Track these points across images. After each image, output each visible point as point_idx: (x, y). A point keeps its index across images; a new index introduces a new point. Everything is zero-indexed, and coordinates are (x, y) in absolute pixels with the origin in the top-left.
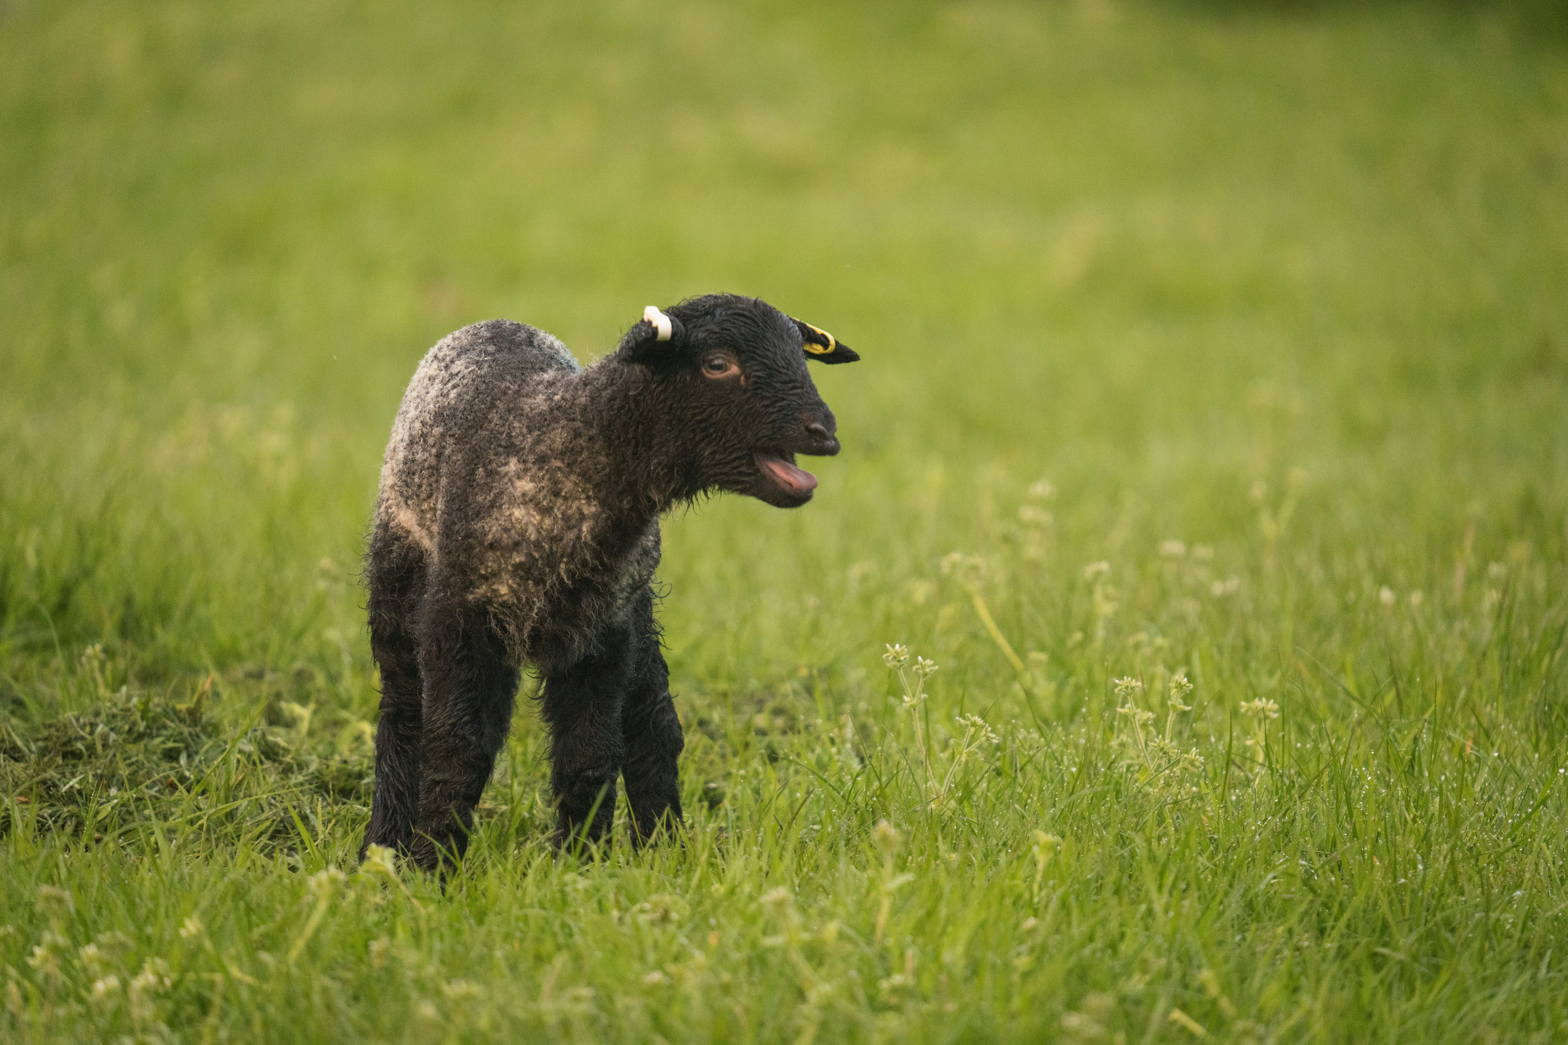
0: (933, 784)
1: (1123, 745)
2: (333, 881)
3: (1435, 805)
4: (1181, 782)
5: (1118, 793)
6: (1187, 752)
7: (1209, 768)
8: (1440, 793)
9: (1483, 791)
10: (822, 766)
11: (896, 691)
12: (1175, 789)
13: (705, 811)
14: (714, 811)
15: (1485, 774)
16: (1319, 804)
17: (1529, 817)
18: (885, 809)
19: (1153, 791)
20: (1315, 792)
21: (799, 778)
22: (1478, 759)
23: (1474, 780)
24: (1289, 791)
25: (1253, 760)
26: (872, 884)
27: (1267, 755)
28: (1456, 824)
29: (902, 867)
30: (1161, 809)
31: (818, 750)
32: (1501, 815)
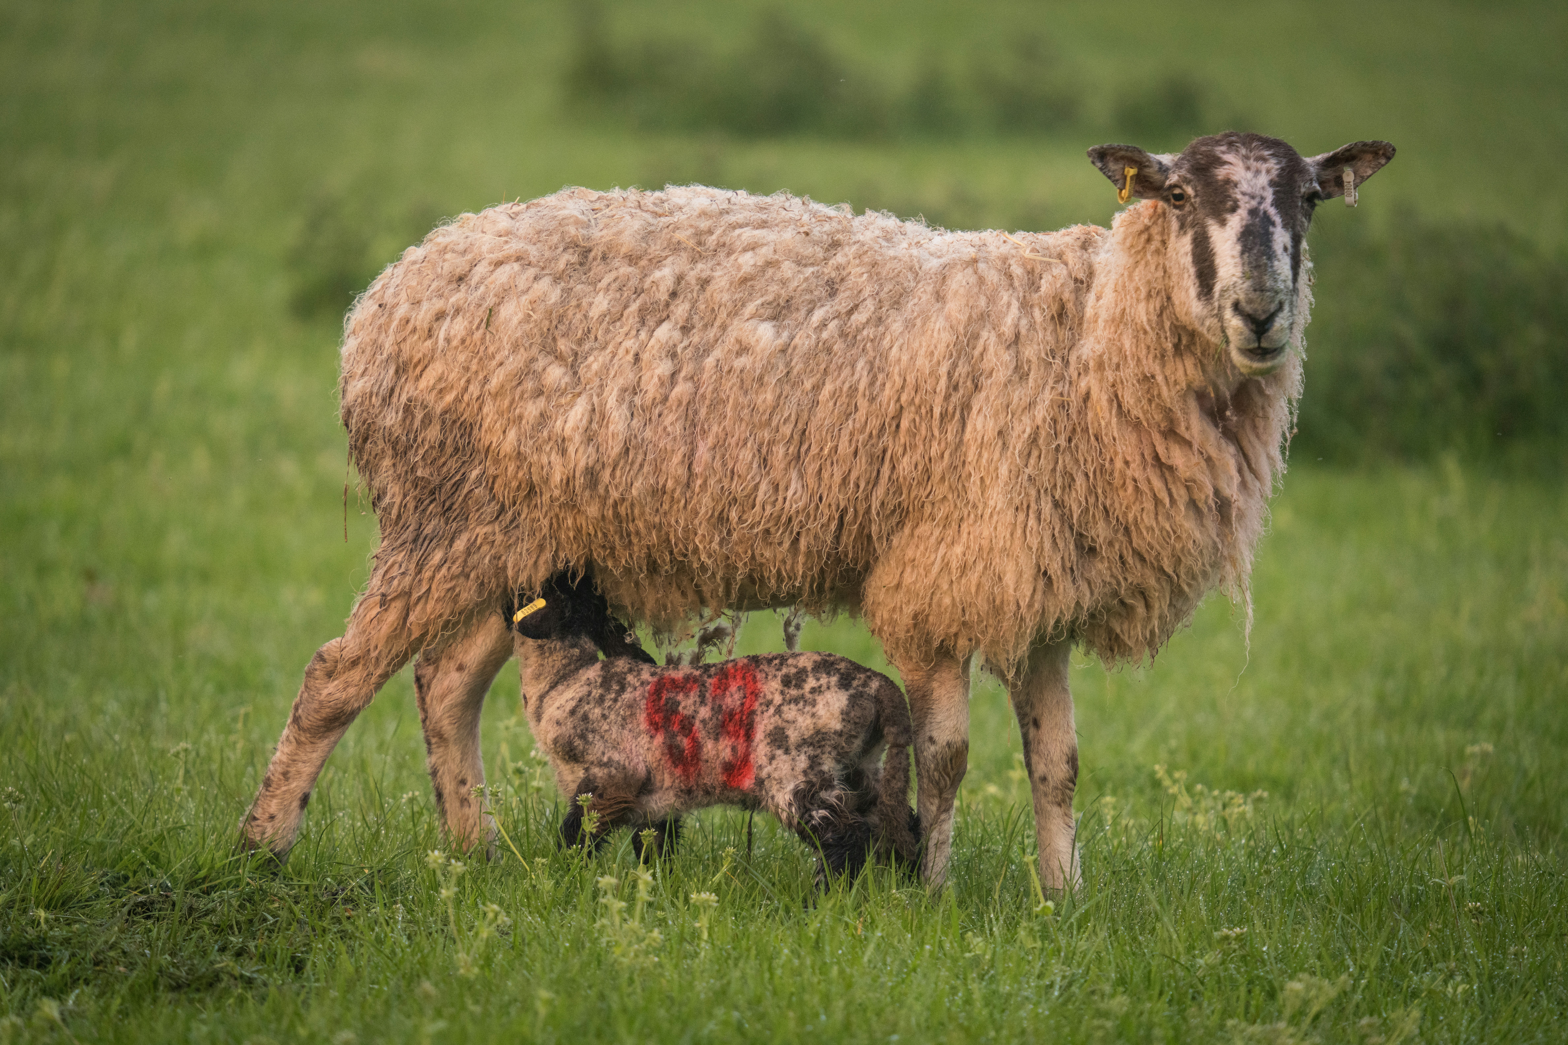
0: (462, 956)
1: (603, 926)
2: (13, 1025)
3: (835, 970)
4: (647, 953)
5: (599, 962)
6: (651, 931)
7: (668, 944)
8: (838, 963)
9: (870, 961)
10: (379, 941)
11: (436, 886)
12: (641, 959)
13: (291, 975)
14: (299, 975)
15: (871, 947)
16: (748, 971)
17: (903, 981)
18: (426, 974)
19: (625, 961)
20: (746, 962)
21: (362, 950)
22: (866, 939)
23: (863, 953)
24: (726, 961)
25: (699, 938)
26: (416, 1028)
27: (710, 935)
28: (849, 986)
29: (439, 1014)
30: (632, 973)
31: (377, 929)
32: (882, 980)
